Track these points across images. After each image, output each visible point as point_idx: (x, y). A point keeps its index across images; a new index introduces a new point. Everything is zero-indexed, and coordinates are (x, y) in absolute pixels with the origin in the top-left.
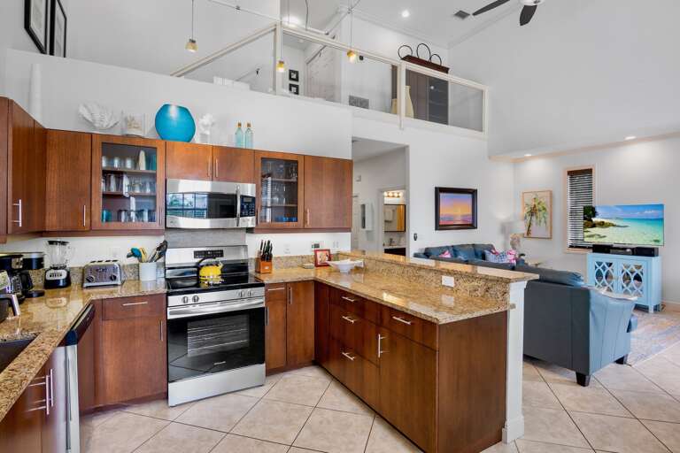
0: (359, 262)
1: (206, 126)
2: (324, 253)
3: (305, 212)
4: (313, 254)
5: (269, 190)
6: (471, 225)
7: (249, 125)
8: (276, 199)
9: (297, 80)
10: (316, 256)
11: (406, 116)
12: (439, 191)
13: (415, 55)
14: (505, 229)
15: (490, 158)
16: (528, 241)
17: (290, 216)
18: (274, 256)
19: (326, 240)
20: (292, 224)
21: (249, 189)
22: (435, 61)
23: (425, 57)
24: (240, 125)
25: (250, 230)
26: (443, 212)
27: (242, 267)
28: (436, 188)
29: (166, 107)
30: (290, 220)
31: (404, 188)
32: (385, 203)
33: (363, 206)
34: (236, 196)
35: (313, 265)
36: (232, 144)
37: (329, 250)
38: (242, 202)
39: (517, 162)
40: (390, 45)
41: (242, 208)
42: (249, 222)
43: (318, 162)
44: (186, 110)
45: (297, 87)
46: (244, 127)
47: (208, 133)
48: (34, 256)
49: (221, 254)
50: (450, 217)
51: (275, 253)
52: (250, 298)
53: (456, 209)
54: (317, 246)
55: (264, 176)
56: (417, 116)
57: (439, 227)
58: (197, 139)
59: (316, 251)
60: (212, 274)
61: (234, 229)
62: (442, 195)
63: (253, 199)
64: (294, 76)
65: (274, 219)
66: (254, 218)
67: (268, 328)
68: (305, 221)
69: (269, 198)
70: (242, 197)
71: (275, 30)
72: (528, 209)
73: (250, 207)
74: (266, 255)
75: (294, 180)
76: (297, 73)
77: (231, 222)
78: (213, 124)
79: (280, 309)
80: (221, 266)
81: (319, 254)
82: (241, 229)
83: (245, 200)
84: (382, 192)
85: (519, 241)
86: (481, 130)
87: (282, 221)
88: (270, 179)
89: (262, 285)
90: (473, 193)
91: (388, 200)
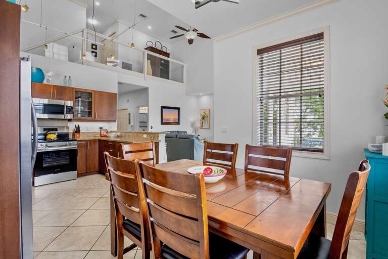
0: (119, 134)
1: (49, 77)
2: (104, 131)
3: (95, 114)
4: (99, 131)
5: (80, 104)
6: (178, 123)
7: (70, 77)
8: (82, 108)
9: (96, 49)
11: (148, 74)
12: (163, 108)
13: (154, 46)
14: (193, 125)
15: (186, 94)
16: (202, 130)
17: (89, 115)
18: (81, 132)
19: (105, 126)
20: (89, 118)
21: (69, 103)
22: (164, 50)
23: (159, 48)
24: (65, 77)
25: (70, 120)
26: (164, 117)
27: (66, 135)
28: (161, 107)
30: (89, 117)
31: (147, 106)
32: (140, 112)
33: (130, 114)
34: (64, 106)
35: (99, 136)
36: (62, 85)
37: (107, 130)
38: (67, 108)
39: (198, 97)
40: (142, 40)
41: (67, 111)
42: (69, 116)
43: (101, 93)
44: (40, 70)
45: (96, 53)
46: (68, 78)
47: (50, 79)
49: (56, 130)
50: (168, 120)
51: (82, 130)
52: (70, 145)
53: (170, 116)
54: (101, 128)
55: (76, 98)
56: (154, 75)
57: (163, 123)
58: (45, 82)
60: (53, 136)
61: (63, 119)
62: (164, 109)
63: (72, 107)
64: (94, 47)
65: (82, 116)
66: (72, 115)
67: (78, 158)
68: (95, 117)
69: (80, 107)
70: (67, 106)
71: (83, 31)
72: (202, 117)
73: (70, 110)
74: (77, 131)
75: (90, 100)
76: (96, 46)
77: (62, 117)
78: (53, 76)
79: (83, 150)
80: (56, 134)
81: (102, 131)
82: (66, 119)
83: (68, 107)
84: (139, 107)
85: (198, 130)
86: (183, 82)
87: (85, 117)
88: (80, 99)
89: (76, 140)
90: (178, 109)
91: (141, 111)
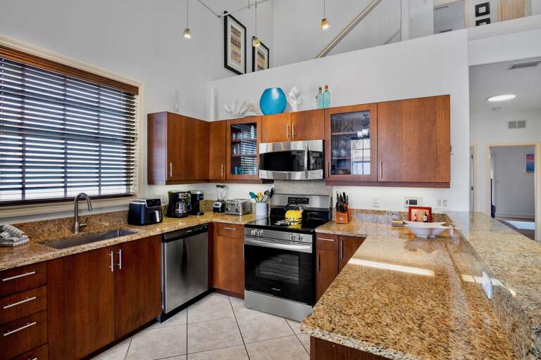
2: (422, 212)
3: (379, 164)
4: (407, 210)
7: (327, 87)
10: (410, 213)
19: (428, 197)
24: (320, 89)
29: (267, 92)
37: (430, 209)
41: (309, 163)
42: (318, 174)
44: (280, 89)
47: (295, 102)
48: (198, 193)
49: (307, 201)
52: (299, 242)
54: (413, 202)
59: (410, 208)
63: (321, 154)
64: (483, 10)
66: (322, 171)
68: (378, 174)
70: (312, 153)
73: (318, 160)
80: (301, 211)
82: (310, 180)
83: (314, 155)
